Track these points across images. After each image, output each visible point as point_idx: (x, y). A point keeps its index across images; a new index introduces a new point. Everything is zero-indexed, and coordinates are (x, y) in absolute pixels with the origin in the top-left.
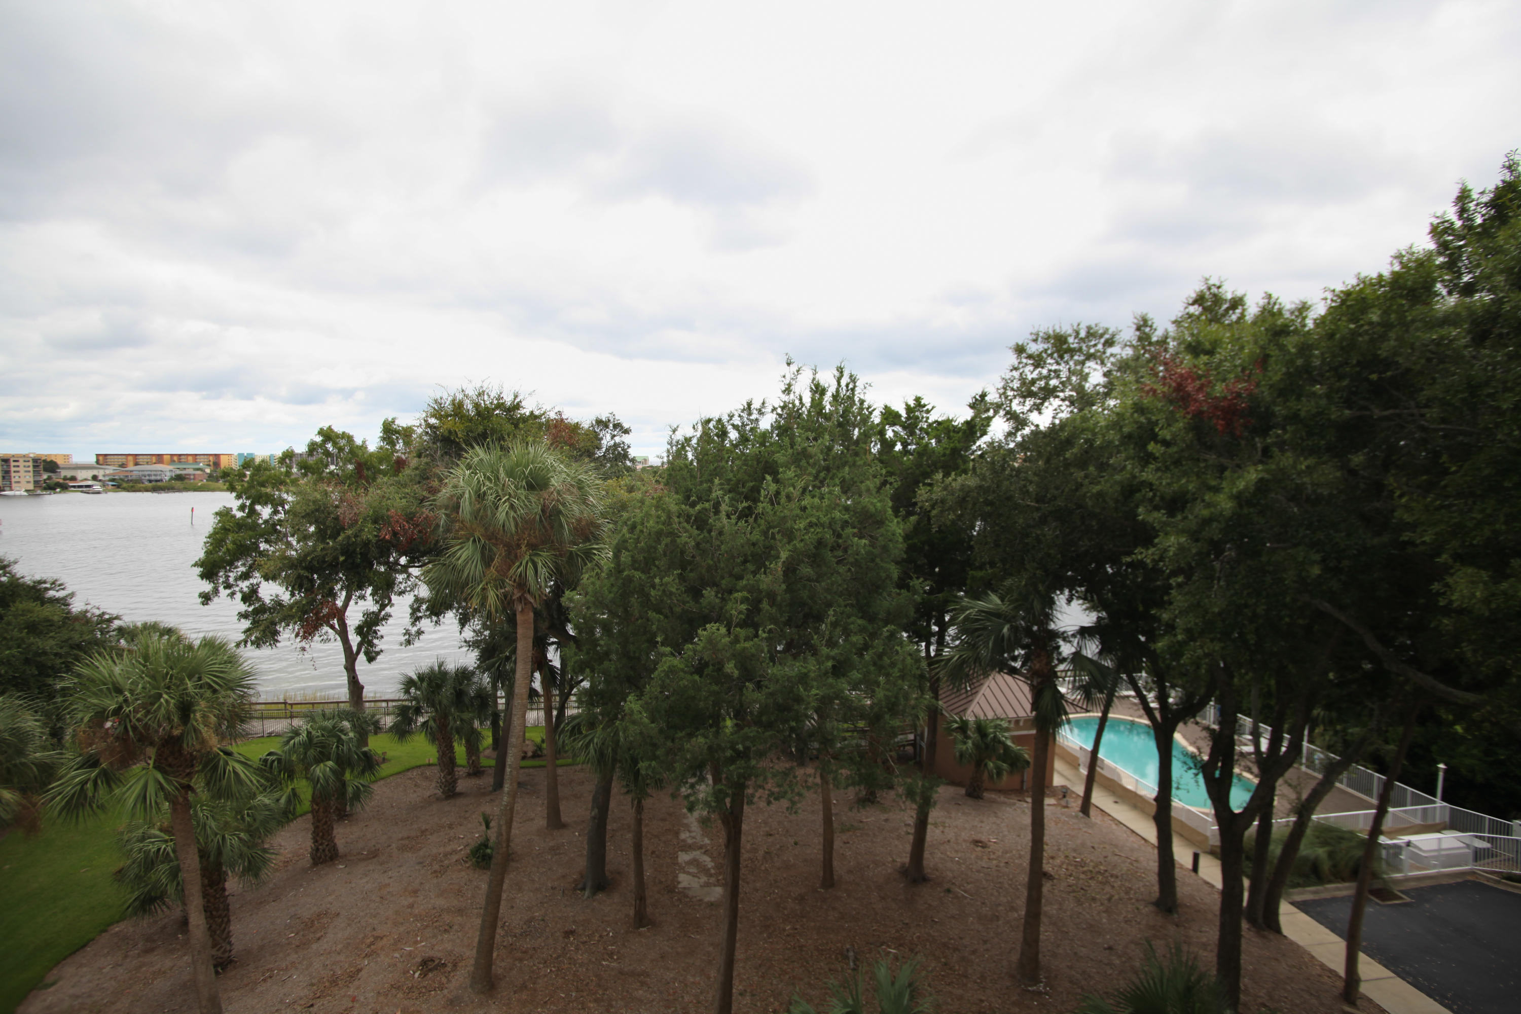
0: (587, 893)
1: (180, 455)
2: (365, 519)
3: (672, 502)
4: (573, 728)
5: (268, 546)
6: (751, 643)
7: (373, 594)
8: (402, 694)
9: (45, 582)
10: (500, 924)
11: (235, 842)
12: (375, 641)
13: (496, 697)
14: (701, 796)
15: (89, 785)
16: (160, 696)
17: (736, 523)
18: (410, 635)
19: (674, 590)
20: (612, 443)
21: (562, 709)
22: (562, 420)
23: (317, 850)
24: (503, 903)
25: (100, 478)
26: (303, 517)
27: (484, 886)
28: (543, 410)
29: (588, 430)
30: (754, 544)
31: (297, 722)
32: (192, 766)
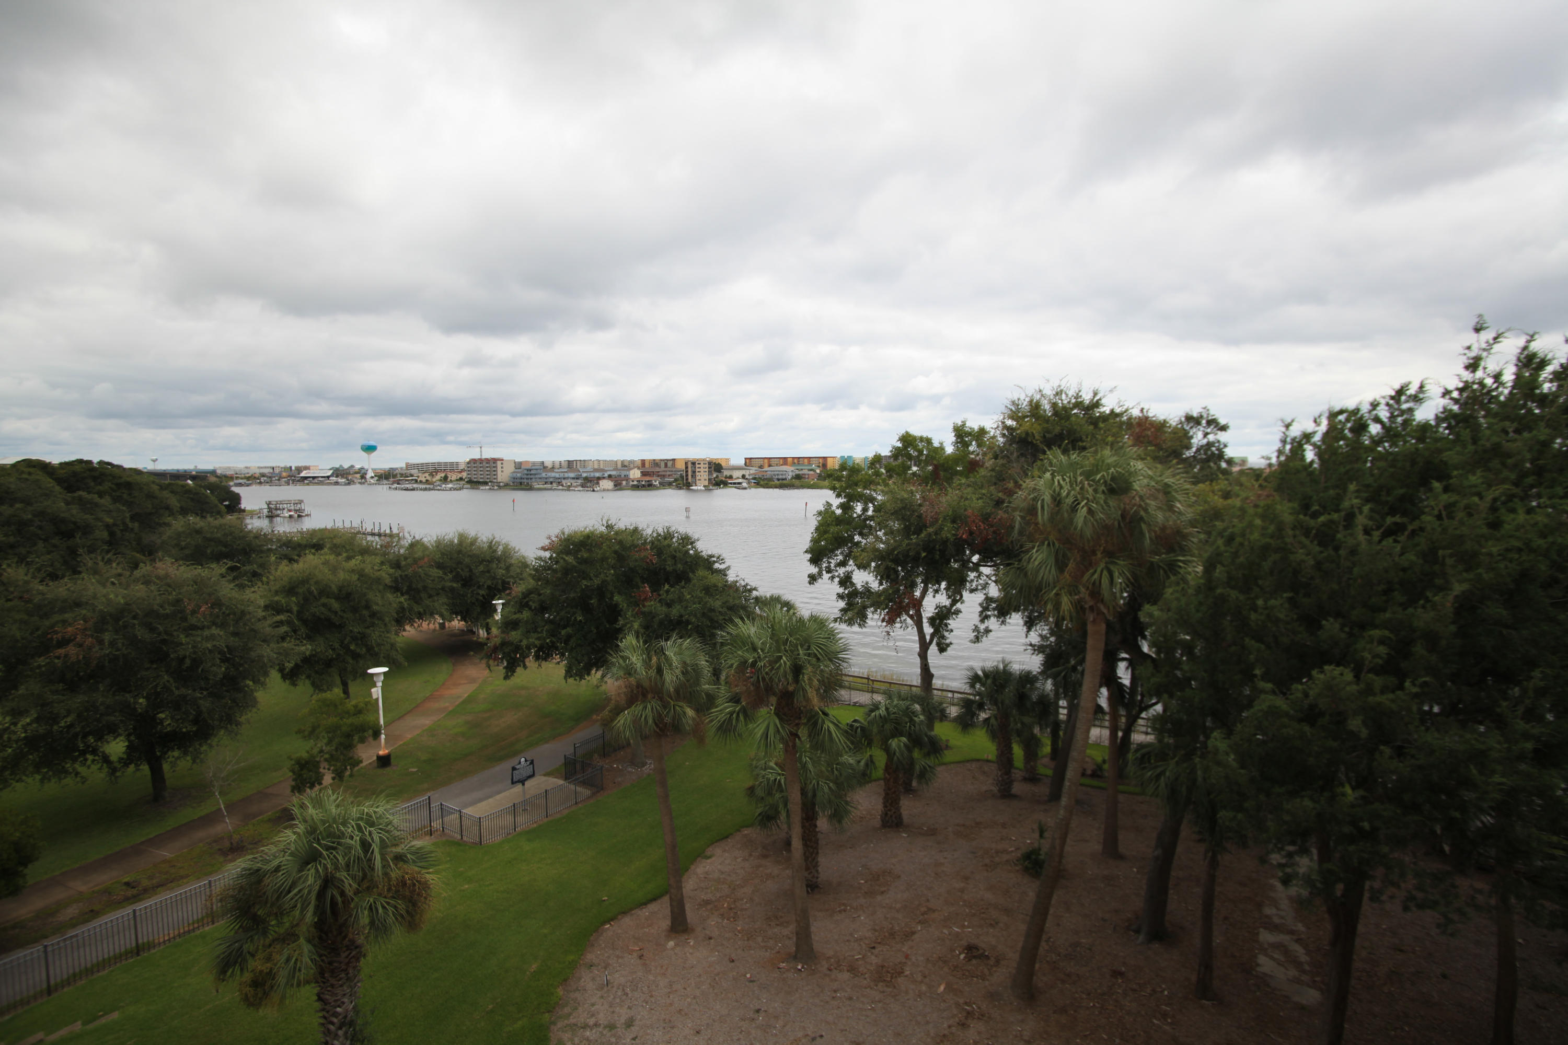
0: (1141, 938)
1: (799, 458)
2: (945, 519)
3: (1285, 510)
4: (1143, 756)
5: (860, 539)
6: (1391, 696)
7: (947, 589)
8: (968, 688)
9: (713, 557)
10: (1044, 937)
11: (826, 790)
12: (946, 634)
13: (1058, 707)
14: (1302, 870)
15: (734, 716)
16: (781, 657)
17: (1380, 541)
18: (979, 632)
19: (1282, 616)
20: (1205, 441)
21: (1128, 731)
22: (1147, 418)
23: (886, 814)
24: (1049, 917)
25: (747, 477)
26: (892, 514)
27: (1032, 895)
28: (1125, 407)
29: (1176, 428)
30: (1404, 570)
31: (878, 698)
32: (800, 718)
